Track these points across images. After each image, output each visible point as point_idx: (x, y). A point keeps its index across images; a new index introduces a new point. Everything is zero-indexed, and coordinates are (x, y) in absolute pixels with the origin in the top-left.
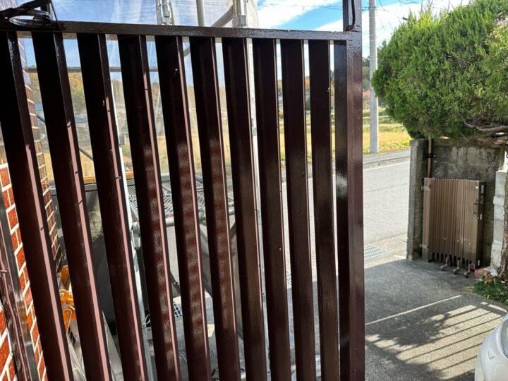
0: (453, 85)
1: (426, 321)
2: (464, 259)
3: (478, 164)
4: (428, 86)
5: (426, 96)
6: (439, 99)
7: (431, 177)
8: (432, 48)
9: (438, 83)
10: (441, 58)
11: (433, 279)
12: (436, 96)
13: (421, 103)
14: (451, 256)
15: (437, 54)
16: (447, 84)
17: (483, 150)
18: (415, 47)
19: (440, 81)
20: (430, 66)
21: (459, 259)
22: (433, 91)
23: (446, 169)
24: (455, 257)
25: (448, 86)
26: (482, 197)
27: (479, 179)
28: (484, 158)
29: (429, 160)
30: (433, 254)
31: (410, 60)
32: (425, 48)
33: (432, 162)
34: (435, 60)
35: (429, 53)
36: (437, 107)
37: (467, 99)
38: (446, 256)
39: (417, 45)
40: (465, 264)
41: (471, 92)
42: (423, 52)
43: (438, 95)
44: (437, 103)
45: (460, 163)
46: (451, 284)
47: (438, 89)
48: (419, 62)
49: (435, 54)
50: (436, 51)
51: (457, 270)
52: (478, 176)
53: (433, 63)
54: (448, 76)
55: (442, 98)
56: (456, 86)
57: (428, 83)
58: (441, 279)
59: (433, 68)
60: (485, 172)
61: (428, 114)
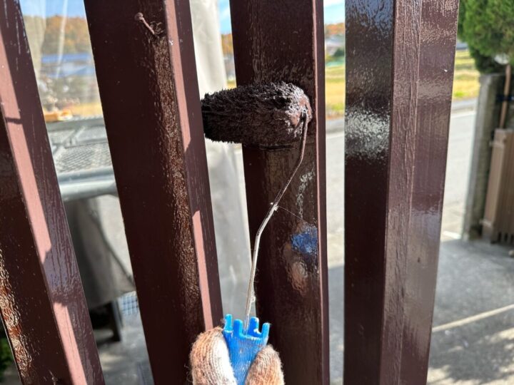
1: (493, 339)
7: (505, 127)
11: (498, 270)
29: (505, 105)
30: (500, 234)
33: (508, 108)
58: (509, 270)
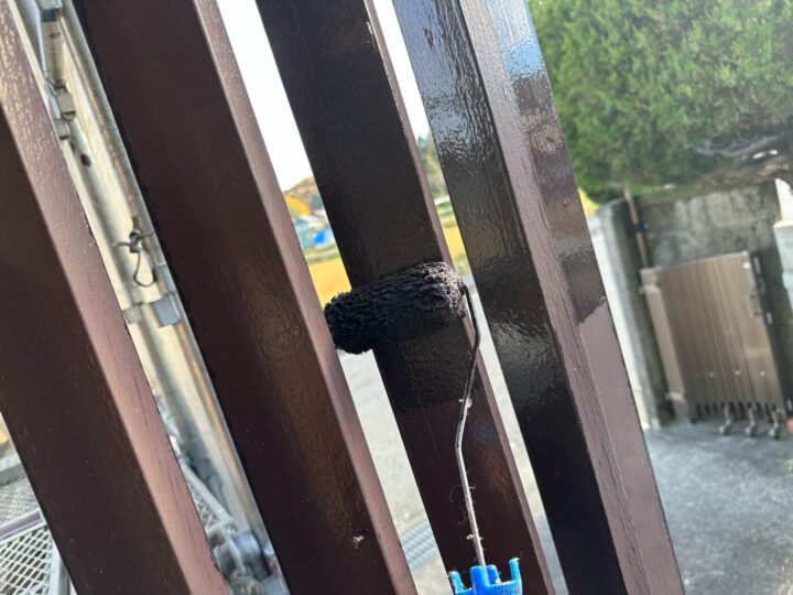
0: (665, 76)
2: (758, 405)
3: (733, 222)
4: (613, 92)
5: (615, 113)
6: (643, 113)
7: (651, 265)
8: (603, 16)
9: (632, 81)
10: (626, 28)
11: (716, 461)
12: (635, 108)
13: (608, 129)
14: (732, 405)
15: (616, 25)
16: (651, 78)
17: (735, 193)
18: (567, 25)
19: (635, 76)
20: (606, 52)
21: (750, 405)
22: (627, 100)
23: (674, 246)
24: (741, 405)
25: (656, 81)
26: (761, 280)
27: (744, 248)
28: (741, 206)
29: (639, 235)
30: (698, 408)
31: (564, 53)
32: (587, 19)
33: (645, 239)
34: (615, 36)
35: (596, 26)
36: (643, 131)
37: (702, 95)
38: (723, 405)
39: (569, 20)
40: (764, 413)
41: (708, 80)
42: (585, 30)
43: (638, 105)
44: (640, 122)
45: (699, 227)
46: (755, 462)
47: (636, 94)
48: (583, 50)
49: (609, 25)
50: (611, 18)
51: (754, 429)
52: (740, 244)
53: (612, 45)
54: (651, 61)
55: (651, 109)
56: (673, 76)
57: (610, 87)
58: (730, 455)
59: (615, 54)
60: (750, 232)
61: (627, 149)
